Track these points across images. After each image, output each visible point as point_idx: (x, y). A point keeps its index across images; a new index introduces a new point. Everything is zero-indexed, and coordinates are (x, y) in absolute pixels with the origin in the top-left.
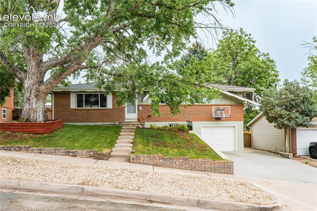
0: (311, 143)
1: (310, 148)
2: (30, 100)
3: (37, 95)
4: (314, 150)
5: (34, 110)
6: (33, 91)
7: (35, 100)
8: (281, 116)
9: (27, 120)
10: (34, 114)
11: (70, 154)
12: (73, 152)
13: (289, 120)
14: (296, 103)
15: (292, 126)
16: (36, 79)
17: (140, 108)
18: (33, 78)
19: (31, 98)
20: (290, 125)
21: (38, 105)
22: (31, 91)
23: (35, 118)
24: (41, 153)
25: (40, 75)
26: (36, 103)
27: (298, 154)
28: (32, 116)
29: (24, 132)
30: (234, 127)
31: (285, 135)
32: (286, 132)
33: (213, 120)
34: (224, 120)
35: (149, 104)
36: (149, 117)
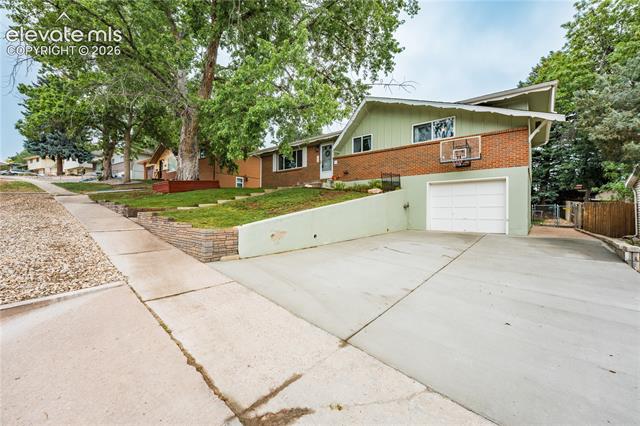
7: (181, 159)
17: (336, 162)
21: (184, 165)
26: (182, 163)
30: (505, 180)
33: (452, 170)
34: (476, 168)
35: (347, 154)
36: (346, 173)
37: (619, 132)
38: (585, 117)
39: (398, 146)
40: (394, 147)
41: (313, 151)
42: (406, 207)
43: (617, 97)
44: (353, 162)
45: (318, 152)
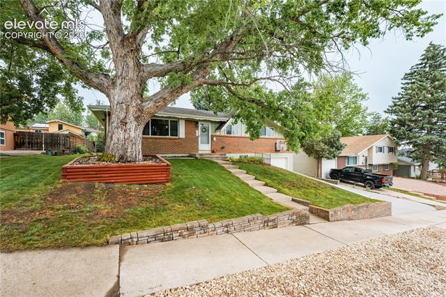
1: (332, 173)
2: (126, 123)
3: (139, 117)
5: (132, 141)
6: (132, 110)
7: (134, 123)
9: (122, 158)
10: (132, 148)
11: (270, 224)
12: (273, 220)
16: (134, 90)
17: (215, 139)
18: (131, 87)
19: (128, 120)
22: (127, 109)
23: (134, 155)
24: (228, 232)
25: (141, 85)
26: (136, 130)
28: (129, 150)
29: (130, 182)
30: (286, 158)
36: (222, 148)
41: (192, 125)
44: (227, 141)
45: (198, 127)
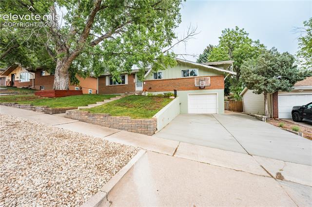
0: (294, 107)
1: (293, 112)
4: (297, 113)
7: (58, 77)
8: (257, 82)
13: (265, 85)
14: (273, 68)
15: (269, 90)
17: (145, 83)
20: (267, 89)
21: (60, 80)
26: (59, 79)
27: (279, 117)
30: (216, 94)
31: (265, 99)
32: (265, 97)
33: (197, 89)
34: (207, 89)
35: (150, 79)
36: (150, 88)
37: (254, 80)
38: (245, 75)
39: (175, 78)
40: (173, 78)
41: (131, 77)
42: (180, 104)
43: (253, 69)
44: (154, 84)
45: (134, 77)
